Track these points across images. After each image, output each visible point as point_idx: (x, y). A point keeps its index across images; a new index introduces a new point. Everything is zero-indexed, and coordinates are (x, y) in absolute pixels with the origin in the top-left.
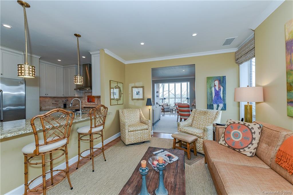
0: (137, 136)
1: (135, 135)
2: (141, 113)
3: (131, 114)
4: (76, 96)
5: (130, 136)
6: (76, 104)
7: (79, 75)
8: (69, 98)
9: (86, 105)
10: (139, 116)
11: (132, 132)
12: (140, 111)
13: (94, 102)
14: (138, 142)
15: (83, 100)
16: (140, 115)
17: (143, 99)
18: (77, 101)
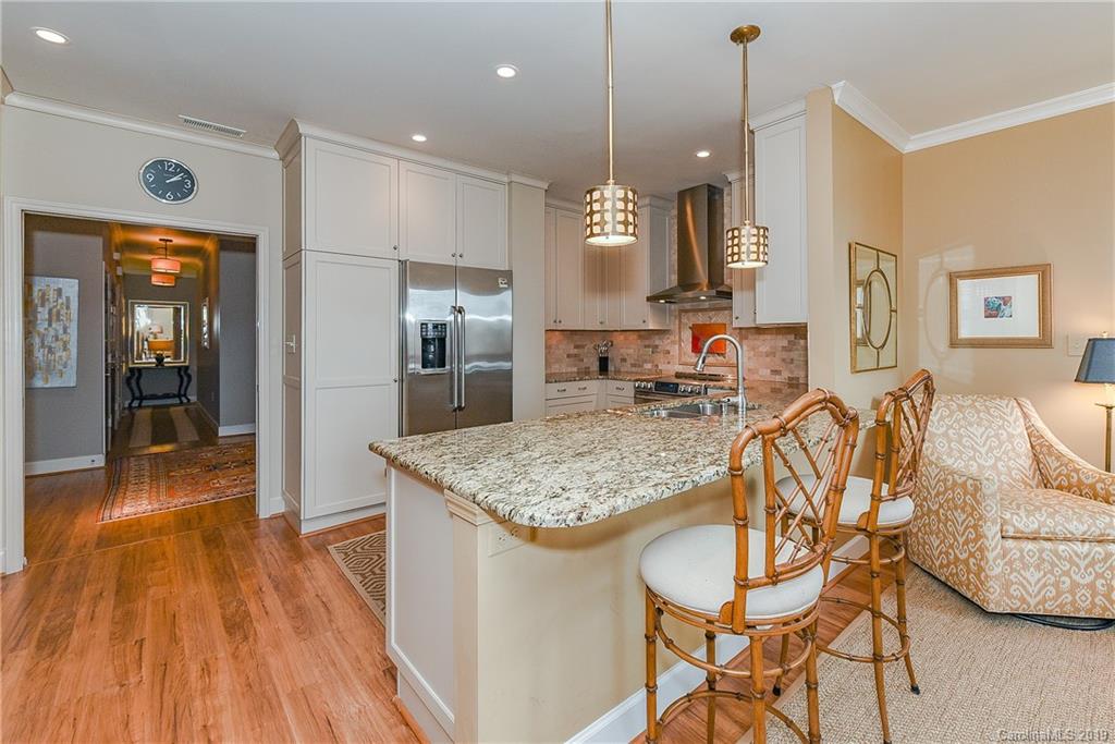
0: (1066, 573)
1: (1053, 565)
2: (1040, 424)
3: (971, 425)
4: (651, 328)
5: (1017, 565)
6: (646, 361)
7: (747, 222)
8: (615, 333)
9: (686, 364)
10: (1024, 447)
11: (1030, 546)
12: (1025, 416)
13: (723, 355)
14: (1069, 611)
15: (673, 342)
16: (1033, 435)
17: (1044, 342)
18: (645, 347)
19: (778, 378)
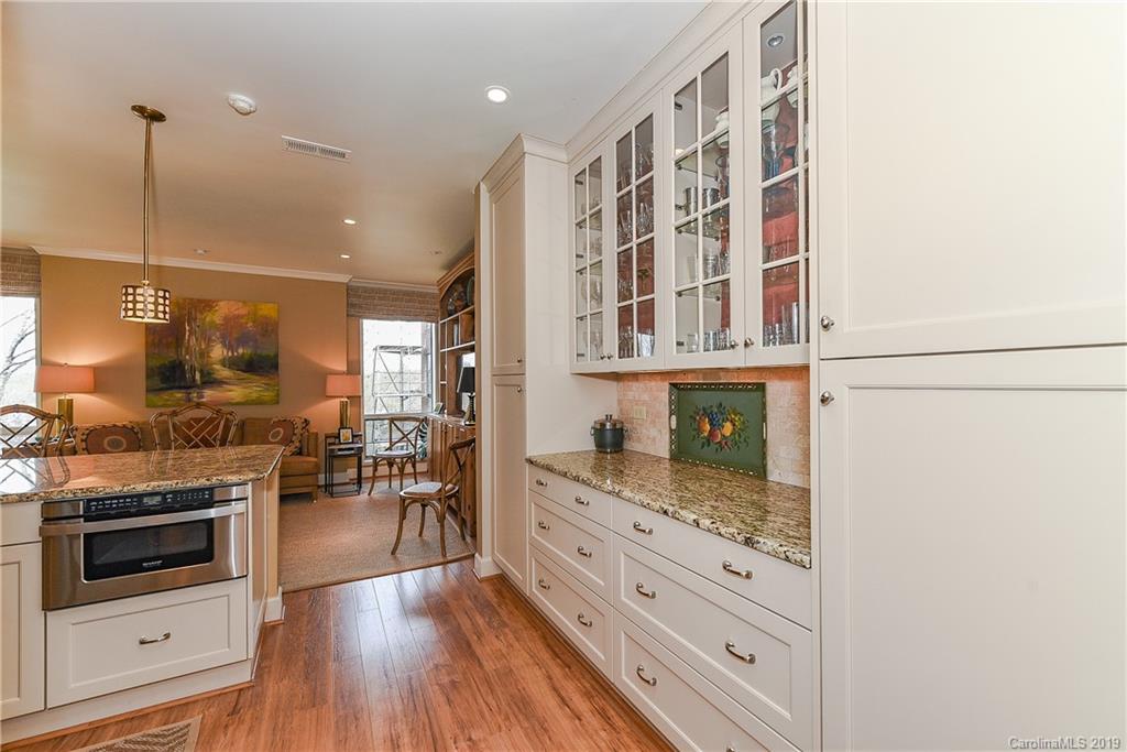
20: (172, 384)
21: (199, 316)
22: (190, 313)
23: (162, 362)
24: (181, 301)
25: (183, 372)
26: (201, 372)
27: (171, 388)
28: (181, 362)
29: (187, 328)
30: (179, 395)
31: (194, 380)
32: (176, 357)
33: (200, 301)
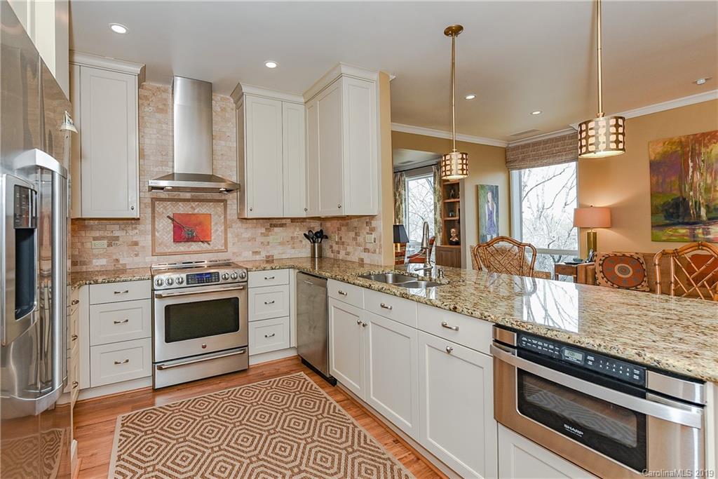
13: (208, 242)
19: (257, 257)
20: (676, 221)
21: (703, 150)
22: (693, 150)
23: (665, 200)
24: (683, 139)
25: (687, 208)
26: (707, 207)
27: (674, 224)
28: (684, 199)
29: (691, 164)
30: (683, 231)
31: (699, 216)
32: (679, 195)
33: (703, 134)
